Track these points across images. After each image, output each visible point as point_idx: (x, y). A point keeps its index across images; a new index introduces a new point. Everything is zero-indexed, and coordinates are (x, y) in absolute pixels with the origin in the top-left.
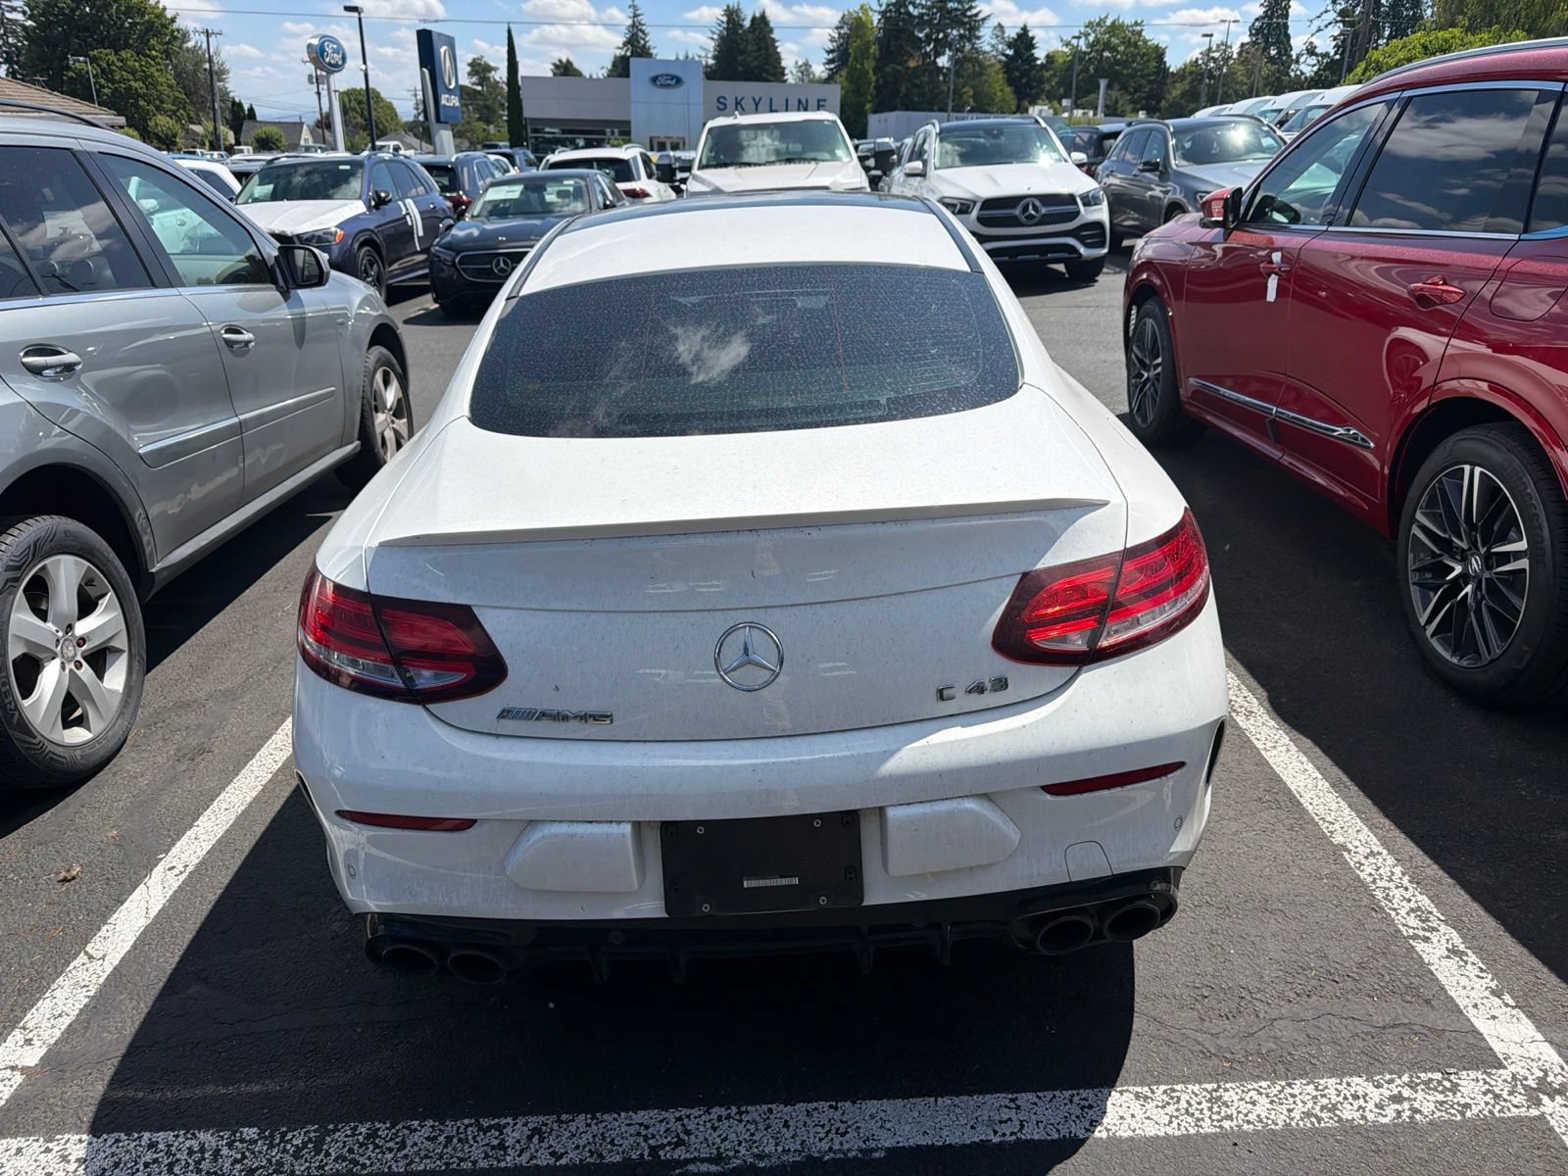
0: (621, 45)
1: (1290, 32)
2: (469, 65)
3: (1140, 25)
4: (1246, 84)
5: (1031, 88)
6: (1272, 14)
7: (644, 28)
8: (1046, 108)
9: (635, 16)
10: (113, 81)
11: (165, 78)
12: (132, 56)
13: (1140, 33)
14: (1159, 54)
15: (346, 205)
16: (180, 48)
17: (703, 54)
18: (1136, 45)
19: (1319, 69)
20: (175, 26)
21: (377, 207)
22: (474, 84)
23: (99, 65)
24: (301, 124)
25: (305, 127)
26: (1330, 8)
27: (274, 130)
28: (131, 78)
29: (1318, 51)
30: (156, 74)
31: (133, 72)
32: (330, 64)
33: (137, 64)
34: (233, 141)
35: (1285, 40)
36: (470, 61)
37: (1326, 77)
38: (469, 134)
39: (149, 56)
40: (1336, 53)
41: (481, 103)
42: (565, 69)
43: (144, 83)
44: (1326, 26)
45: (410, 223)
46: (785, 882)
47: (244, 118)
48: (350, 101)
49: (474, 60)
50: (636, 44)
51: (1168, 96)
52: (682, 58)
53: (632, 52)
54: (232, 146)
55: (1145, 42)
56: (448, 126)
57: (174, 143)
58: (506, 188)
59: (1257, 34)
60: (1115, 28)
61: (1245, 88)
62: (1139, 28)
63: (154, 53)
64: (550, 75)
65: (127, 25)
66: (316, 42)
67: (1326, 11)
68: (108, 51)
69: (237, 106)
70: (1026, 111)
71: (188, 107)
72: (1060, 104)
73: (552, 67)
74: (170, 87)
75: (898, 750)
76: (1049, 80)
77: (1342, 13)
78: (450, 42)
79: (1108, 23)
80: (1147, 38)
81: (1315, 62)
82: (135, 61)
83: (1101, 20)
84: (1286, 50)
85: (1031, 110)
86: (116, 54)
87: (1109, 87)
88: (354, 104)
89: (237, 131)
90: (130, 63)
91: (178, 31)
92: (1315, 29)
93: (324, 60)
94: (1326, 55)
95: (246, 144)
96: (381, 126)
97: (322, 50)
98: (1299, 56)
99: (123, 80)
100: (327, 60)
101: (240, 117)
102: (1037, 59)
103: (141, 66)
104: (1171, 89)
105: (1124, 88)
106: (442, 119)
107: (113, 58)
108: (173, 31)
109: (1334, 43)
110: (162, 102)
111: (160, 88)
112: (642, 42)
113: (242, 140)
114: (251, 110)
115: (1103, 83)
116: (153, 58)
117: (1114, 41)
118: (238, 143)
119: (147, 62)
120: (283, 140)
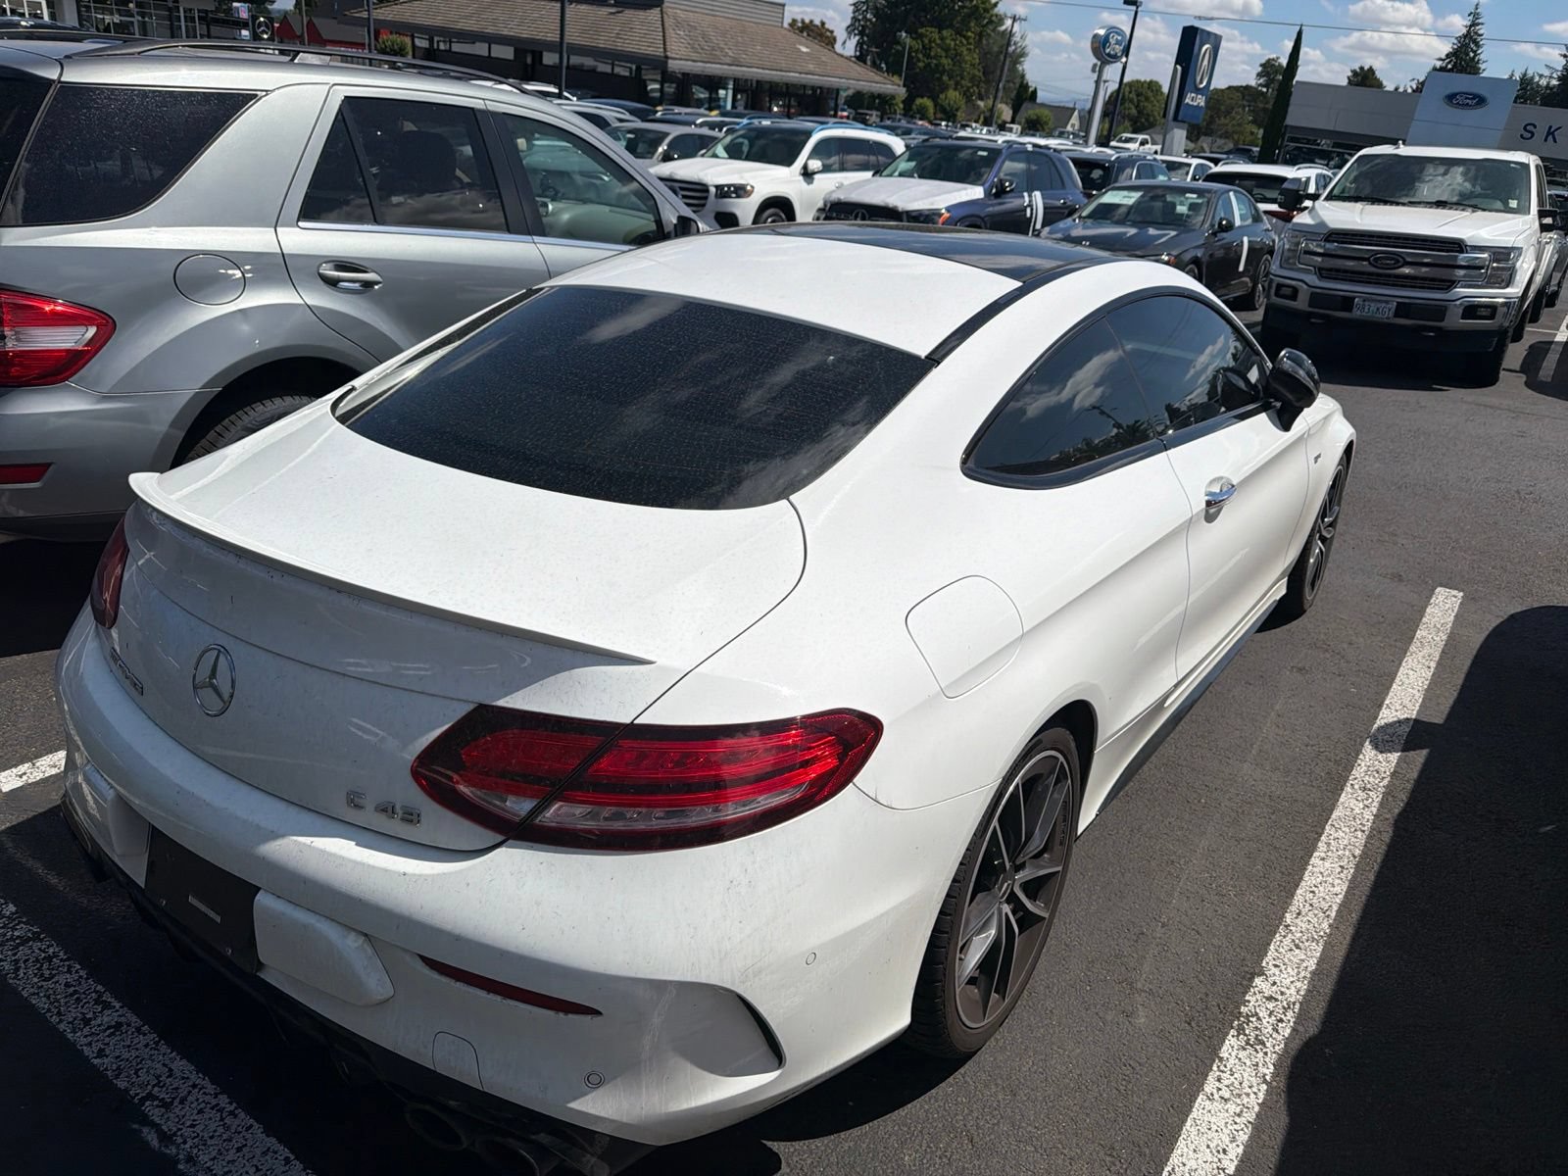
0: (1443, 57)
2: (1261, 65)
7: (1479, 39)
9: (1474, 24)
10: (928, 56)
11: (971, 58)
12: (951, 35)
15: (965, 189)
16: (994, 30)
17: (1547, 73)
20: (996, 10)
21: (997, 195)
22: (1260, 85)
23: (923, 42)
24: (1074, 109)
25: (1076, 113)
27: (1046, 112)
28: (944, 54)
30: (965, 52)
31: (947, 50)
32: (1109, 55)
33: (953, 43)
34: (1009, 119)
36: (1263, 61)
38: (1236, 137)
39: (964, 37)
41: (1261, 105)
42: (1364, 79)
43: (952, 60)
45: (1028, 215)
46: (212, 914)
47: (1026, 99)
48: (1130, 92)
49: (1269, 61)
50: (1464, 57)
52: (1517, 76)
53: (1454, 66)
54: (1005, 122)
56: (1186, 125)
57: (955, 116)
58: (1125, 193)
63: (970, 34)
64: (1345, 82)
65: (956, 7)
66: (1102, 32)
68: (933, 29)
69: (1024, 86)
71: (982, 85)
73: (1350, 74)
74: (973, 65)
75: (283, 836)
78: (1216, 41)
82: (953, 40)
86: (939, 32)
88: (1133, 96)
89: (1016, 110)
90: (948, 41)
91: (997, 16)
93: (1104, 50)
95: (1019, 124)
96: (1152, 119)
97: (1106, 39)
99: (936, 57)
100: (1107, 51)
101: (1023, 96)
103: (956, 44)
106: (1180, 118)
107: (936, 36)
108: (992, 16)
110: (962, 78)
111: (963, 65)
112: (1472, 55)
113: (1017, 119)
114: (1035, 92)
116: (967, 38)
118: (1013, 122)
119: (961, 42)
120: (1050, 123)
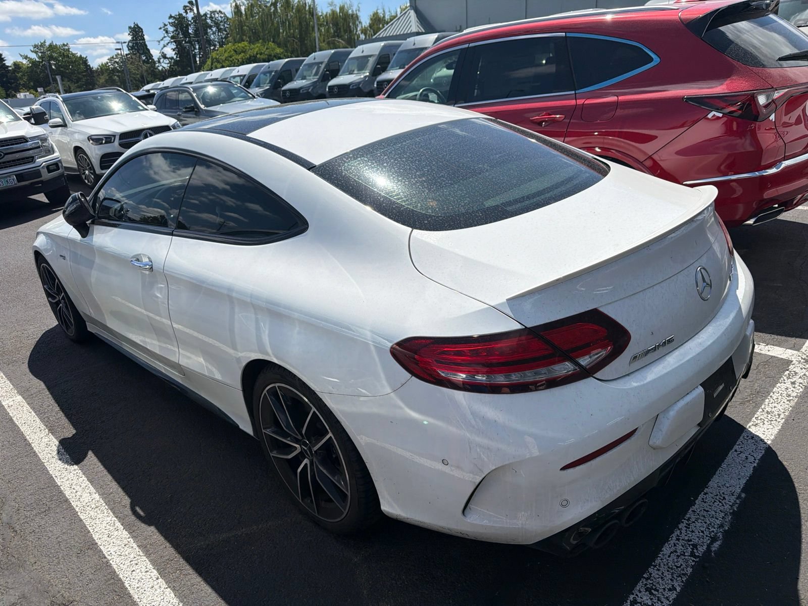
1: (148, 47)
3: (66, 45)
4: (138, 74)
5: (11, 83)
6: (136, 38)
8: (28, 93)
13: (68, 50)
14: (84, 61)
18: (68, 56)
19: (171, 65)
26: (166, 35)
29: (168, 56)
35: (147, 52)
37: (176, 69)
40: (177, 57)
44: (167, 44)
51: (98, 83)
55: (73, 55)
59: (131, 50)
60: (52, 47)
61: (138, 76)
62: (66, 47)
67: (165, 37)
70: (15, 96)
72: (37, 91)
76: (21, 78)
77: (172, 37)
79: (47, 44)
80: (74, 52)
81: (168, 62)
83: (42, 44)
84: (149, 56)
85: (18, 95)
87: (62, 80)
92: (162, 46)
94: (172, 58)
98: (159, 59)
102: (8, 67)
104: (98, 79)
105: (70, 80)
109: (174, 52)
115: (58, 78)
117: (55, 55)
